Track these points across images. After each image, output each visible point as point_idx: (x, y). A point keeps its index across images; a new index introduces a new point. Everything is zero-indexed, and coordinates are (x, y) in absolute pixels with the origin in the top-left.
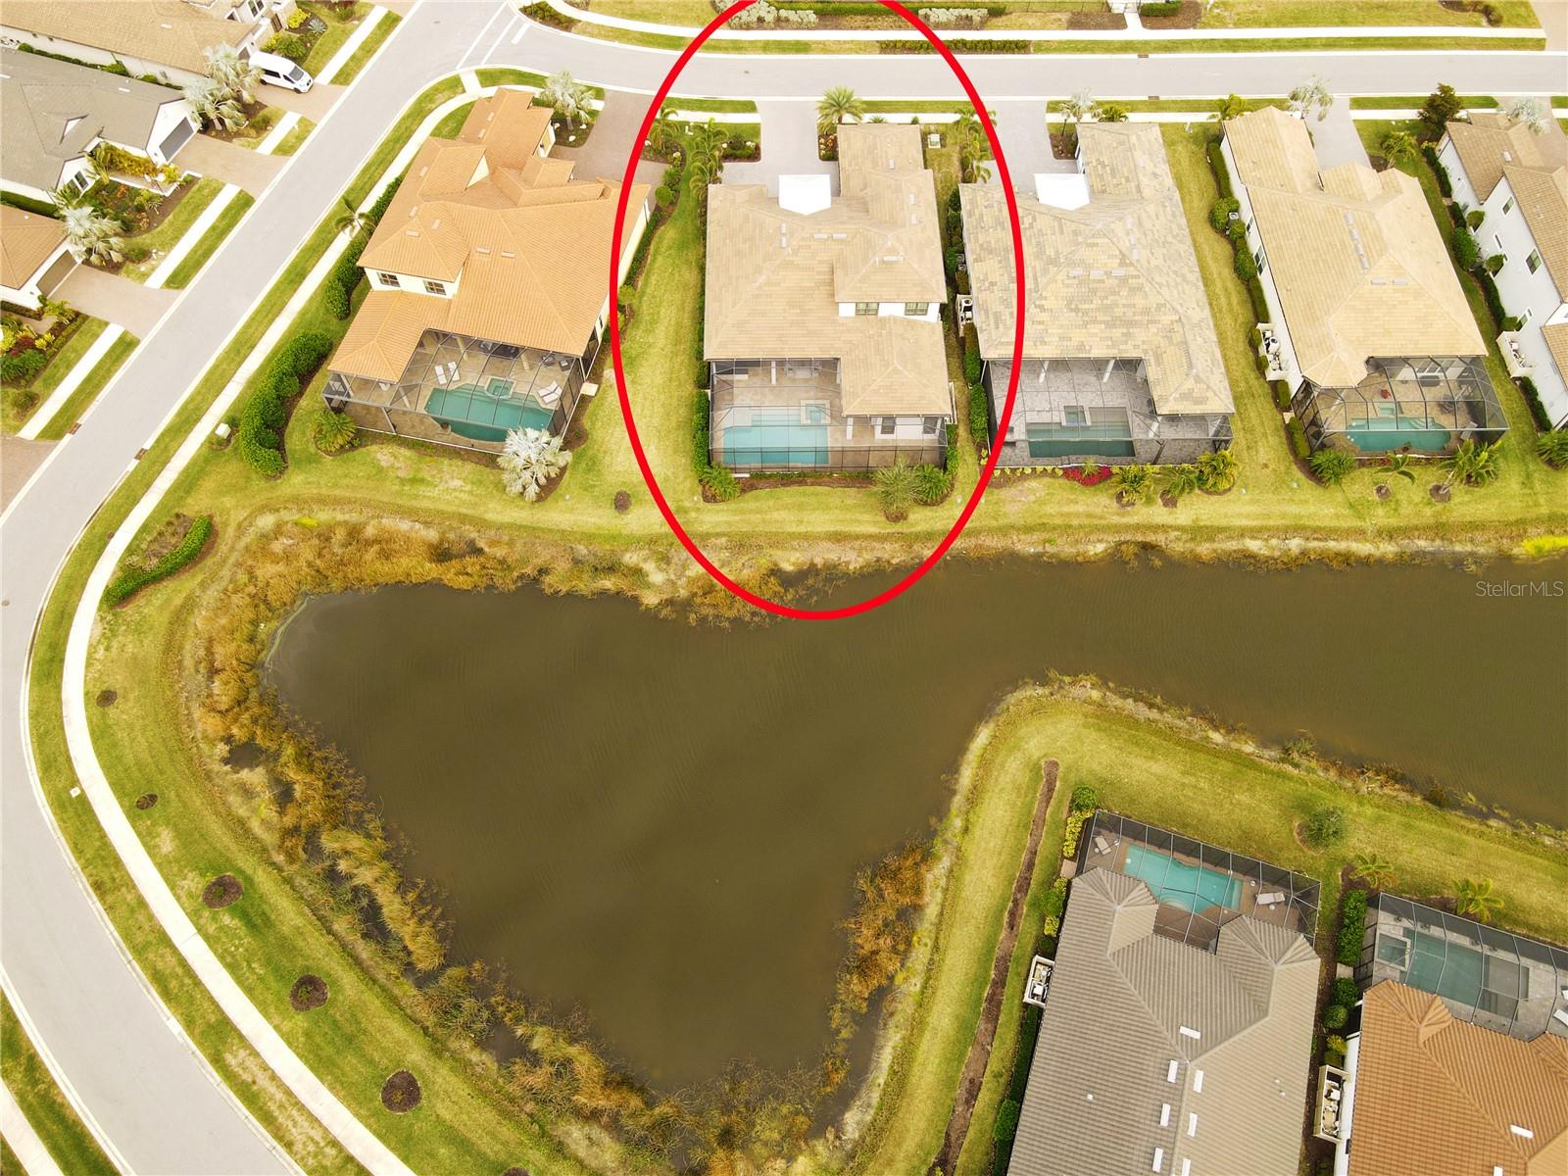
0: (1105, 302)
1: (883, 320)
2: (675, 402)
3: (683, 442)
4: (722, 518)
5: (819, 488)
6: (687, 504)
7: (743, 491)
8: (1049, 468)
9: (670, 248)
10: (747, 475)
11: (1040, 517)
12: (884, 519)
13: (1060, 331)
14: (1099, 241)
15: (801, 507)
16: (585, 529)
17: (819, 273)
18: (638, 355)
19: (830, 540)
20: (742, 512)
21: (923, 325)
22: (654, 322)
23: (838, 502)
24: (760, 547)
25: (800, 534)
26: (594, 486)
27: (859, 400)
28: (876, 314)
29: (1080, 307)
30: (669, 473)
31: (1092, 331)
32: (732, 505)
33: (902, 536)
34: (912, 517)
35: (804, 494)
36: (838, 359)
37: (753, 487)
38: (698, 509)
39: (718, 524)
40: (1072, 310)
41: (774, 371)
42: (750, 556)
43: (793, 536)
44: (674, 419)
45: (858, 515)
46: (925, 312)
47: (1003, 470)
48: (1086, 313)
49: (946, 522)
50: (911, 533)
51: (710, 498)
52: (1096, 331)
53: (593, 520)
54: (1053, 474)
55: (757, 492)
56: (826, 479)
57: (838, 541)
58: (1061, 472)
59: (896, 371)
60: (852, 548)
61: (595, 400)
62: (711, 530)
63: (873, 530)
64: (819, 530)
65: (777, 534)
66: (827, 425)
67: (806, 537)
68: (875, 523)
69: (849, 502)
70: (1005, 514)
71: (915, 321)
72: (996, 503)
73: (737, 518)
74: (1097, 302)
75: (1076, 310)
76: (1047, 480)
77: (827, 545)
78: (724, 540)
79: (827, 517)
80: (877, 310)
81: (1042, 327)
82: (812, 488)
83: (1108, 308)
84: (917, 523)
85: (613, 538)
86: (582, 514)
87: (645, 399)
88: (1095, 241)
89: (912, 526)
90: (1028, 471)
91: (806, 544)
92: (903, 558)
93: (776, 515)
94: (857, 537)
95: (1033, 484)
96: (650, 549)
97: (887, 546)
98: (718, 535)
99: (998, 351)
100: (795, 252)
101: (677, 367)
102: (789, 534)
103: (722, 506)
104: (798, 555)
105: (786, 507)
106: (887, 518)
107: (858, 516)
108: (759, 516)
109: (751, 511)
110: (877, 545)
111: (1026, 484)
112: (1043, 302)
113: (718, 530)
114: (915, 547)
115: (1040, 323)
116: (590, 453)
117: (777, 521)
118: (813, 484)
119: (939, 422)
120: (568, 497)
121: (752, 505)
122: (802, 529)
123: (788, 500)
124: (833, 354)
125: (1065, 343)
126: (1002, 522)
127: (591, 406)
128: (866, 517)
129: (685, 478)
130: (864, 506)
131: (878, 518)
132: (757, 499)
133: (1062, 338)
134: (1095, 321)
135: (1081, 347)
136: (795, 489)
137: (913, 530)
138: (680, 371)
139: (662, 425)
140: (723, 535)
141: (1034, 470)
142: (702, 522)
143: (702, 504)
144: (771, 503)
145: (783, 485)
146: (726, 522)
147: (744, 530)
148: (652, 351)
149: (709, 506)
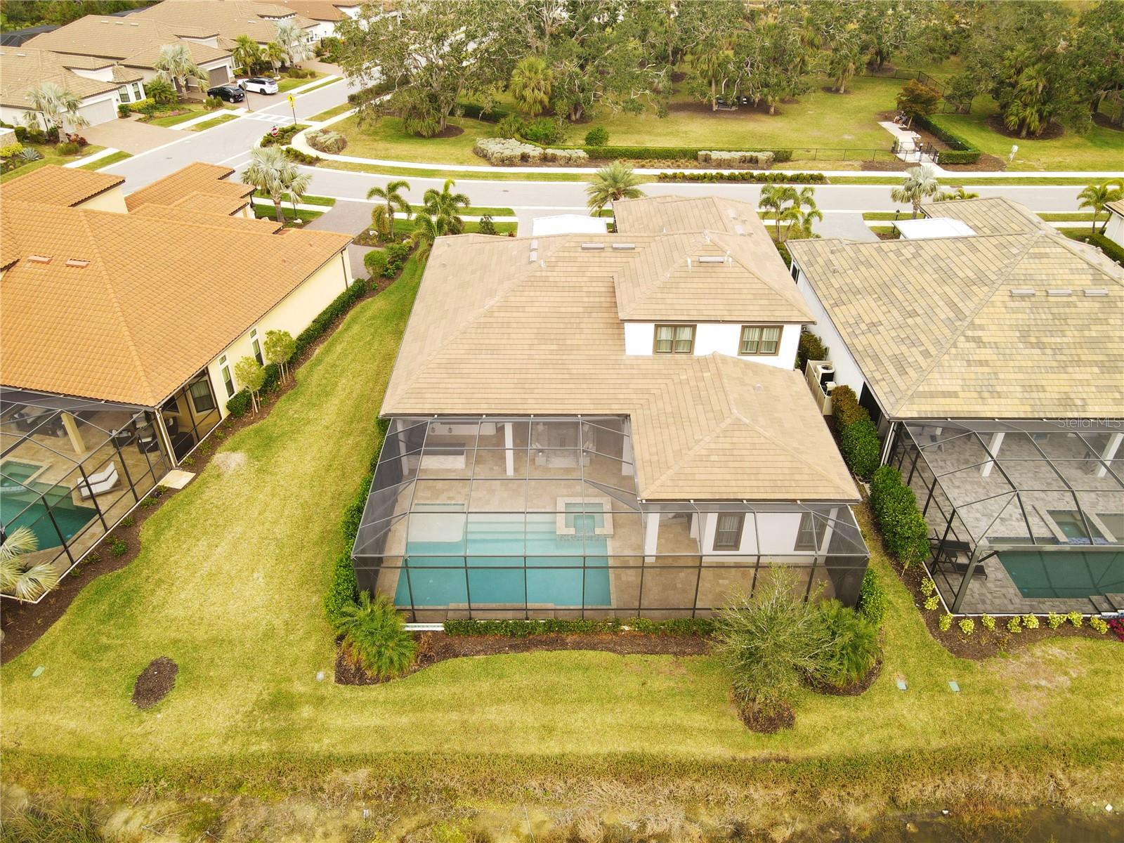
0: (1087, 333)
1: (704, 362)
2: (326, 501)
3: (324, 564)
4: (370, 719)
5: (590, 654)
6: (299, 688)
7: (426, 660)
8: (1076, 617)
9: (373, 318)
10: (439, 627)
11: (1101, 725)
12: (739, 725)
13: (1021, 376)
14: (1048, 250)
15: (550, 695)
16: (46, 747)
17: (589, 294)
18: (283, 434)
19: (617, 775)
20: (418, 705)
21: (774, 371)
22: (326, 393)
23: (633, 683)
24: (450, 795)
25: (546, 759)
26: (107, 648)
27: (670, 472)
28: (690, 351)
29: (1045, 340)
30: (278, 623)
31: (1078, 376)
32: (398, 690)
33: (785, 769)
34: (804, 721)
35: (559, 667)
36: (627, 416)
37: (449, 652)
38: (322, 699)
39: (357, 735)
40: (1032, 346)
41: (509, 455)
42: (422, 817)
43: (530, 765)
44: (316, 528)
45: (680, 714)
46: (774, 348)
47: (978, 621)
48: (1057, 349)
49: (884, 733)
50: (808, 760)
51: (349, 675)
52: (1088, 377)
53: (72, 725)
54: (1088, 629)
55: (457, 661)
56: (608, 638)
57: (638, 778)
58: (1104, 628)
59: (737, 424)
60: (672, 797)
61: (180, 497)
62: (340, 750)
63: (716, 751)
64: (592, 749)
65: (491, 760)
66: (606, 537)
67: (560, 767)
68: (721, 734)
69: (659, 684)
70: (1015, 716)
71: (756, 365)
72: (986, 692)
73: (404, 720)
74: (1071, 335)
75: (1040, 345)
76: (1077, 643)
77: (615, 789)
78: (363, 773)
79: (609, 719)
80: (691, 343)
81: (986, 369)
82: (576, 654)
83: (1094, 343)
84: (818, 736)
85: (103, 768)
86: (53, 710)
87: (273, 495)
88: (1042, 250)
89: (805, 741)
90: (1034, 623)
91: (560, 787)
92: (799, 827)
93: (493, 715)
94: (682, 769)
95: (1054, 650)
96: (181, 798)
97: (758, 794)
98: (351, 762)
99: (915, 407)
100: (552, 266)
101: (344, 450)
102: (521, 760)
103: (377, 692)
104: (539, 814)
105: (518, 696)
106: (747, 721)
107: (681, 717)
108: (454, 716)
109: (438, 705)
110: (734, 791)
111: (1038, 651)
112: (980, 333)
113: (355, 749)
114: (825, 797)
115: (981, 363)
116: (129, 583)
117: (494, 729)
118: (578, 646)
119: (833, 514)
120: (39, 671)
121: (443, 691)
122: (552, 748)
123: (522, 680)
124: (617, 409)
125: (1035, 395)
126: (1016, 735)
127: (168, 505)
128: (699, 720)
129: (308, 634)
130: (692, 695)
131: (726, 723)
132: (455, 677)
133: (1027, 388)
134: (1079, 363)
135: (1066, 401)
136: (540, 655)
137: (810, 752)
138: (349, 456)
139: (291, 536)
140: (366, 760)
141: (1045, 622)
142: (325, 729)
143: (332, 689)
144: (485, 686)
145: (514, 648)
146: (377, 730)
147: (417, 749)
148: (308, 428)
149: (347, 691)
